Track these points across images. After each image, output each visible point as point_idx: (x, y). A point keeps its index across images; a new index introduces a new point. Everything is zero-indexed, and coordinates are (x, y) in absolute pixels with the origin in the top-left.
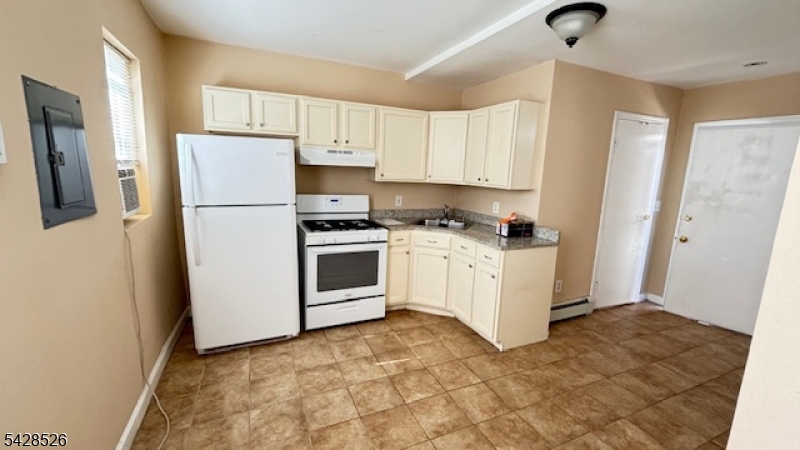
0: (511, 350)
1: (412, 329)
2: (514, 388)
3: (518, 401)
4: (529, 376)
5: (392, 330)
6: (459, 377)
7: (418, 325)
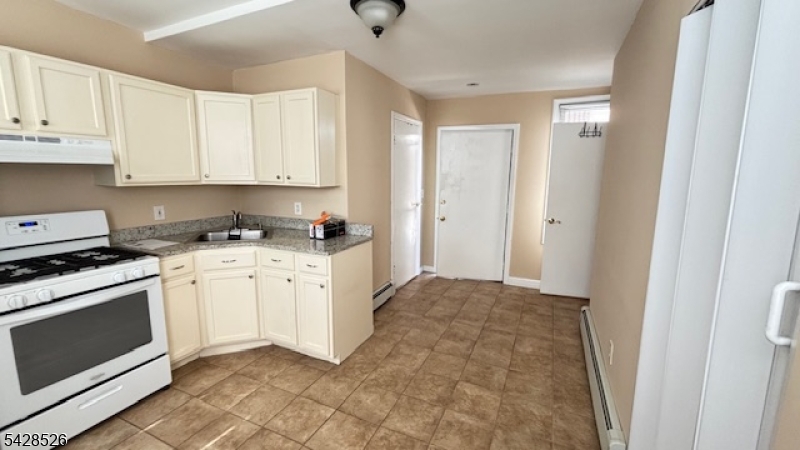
0: (348, 359)
1: (222, 383)
2: (369, 400)
3: (379, 413)
4: (375, 379)
5: (192, 397)
6: (309, 418)
7: (227, 374)
